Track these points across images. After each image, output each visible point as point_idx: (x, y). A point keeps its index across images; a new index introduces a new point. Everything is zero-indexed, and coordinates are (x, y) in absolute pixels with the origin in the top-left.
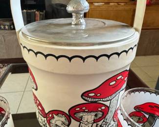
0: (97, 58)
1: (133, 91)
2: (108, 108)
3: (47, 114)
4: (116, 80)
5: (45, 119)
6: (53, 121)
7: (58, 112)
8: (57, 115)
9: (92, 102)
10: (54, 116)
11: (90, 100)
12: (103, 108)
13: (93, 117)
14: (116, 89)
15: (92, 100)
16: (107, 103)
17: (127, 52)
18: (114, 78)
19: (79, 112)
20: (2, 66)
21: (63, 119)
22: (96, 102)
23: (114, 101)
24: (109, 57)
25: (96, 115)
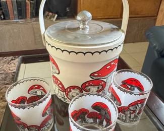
0: (100, 53)
1: (120, 72)
2: (105, 83)
3: (66, 89)
4: (110, 65)
5: (64, 93)
6: (70, 94)
7: (74, 87)
8: (73, 89)
9: (96, 79)
10: (72, 90)
11: (95, 78)
12: (103, 83)
13: (96, 89)
14: (110, 71)
15: (96, 78)
16: (105, 80)
17: (117, 48)
18: (109, 64)
19: (88, 86)
20: (14, 58)
21: (77, 91)
22: (98, 79)
23: (109, 78)
24: (106, 52)
25: (98, 88)
